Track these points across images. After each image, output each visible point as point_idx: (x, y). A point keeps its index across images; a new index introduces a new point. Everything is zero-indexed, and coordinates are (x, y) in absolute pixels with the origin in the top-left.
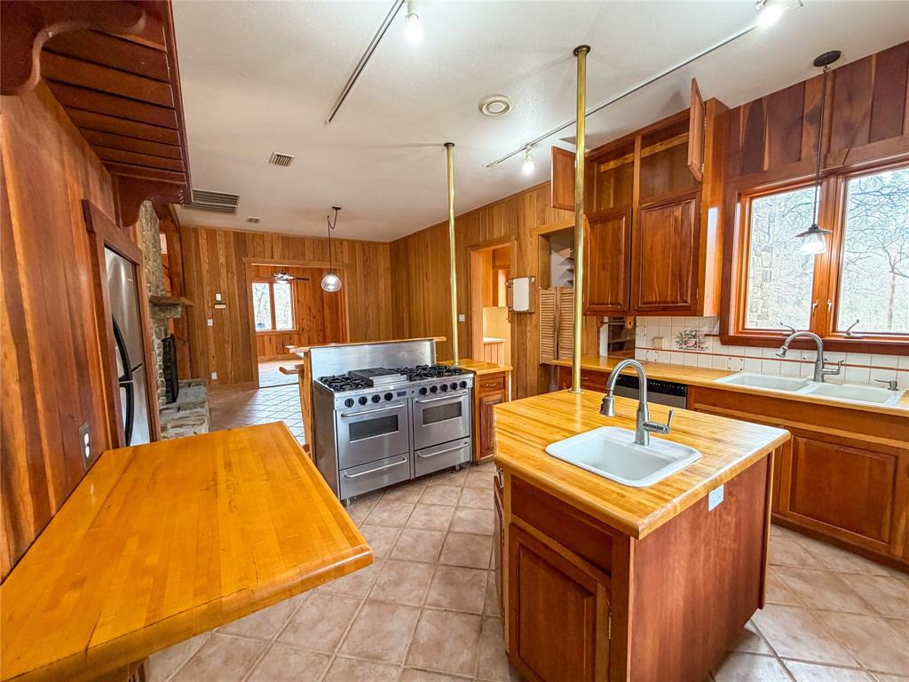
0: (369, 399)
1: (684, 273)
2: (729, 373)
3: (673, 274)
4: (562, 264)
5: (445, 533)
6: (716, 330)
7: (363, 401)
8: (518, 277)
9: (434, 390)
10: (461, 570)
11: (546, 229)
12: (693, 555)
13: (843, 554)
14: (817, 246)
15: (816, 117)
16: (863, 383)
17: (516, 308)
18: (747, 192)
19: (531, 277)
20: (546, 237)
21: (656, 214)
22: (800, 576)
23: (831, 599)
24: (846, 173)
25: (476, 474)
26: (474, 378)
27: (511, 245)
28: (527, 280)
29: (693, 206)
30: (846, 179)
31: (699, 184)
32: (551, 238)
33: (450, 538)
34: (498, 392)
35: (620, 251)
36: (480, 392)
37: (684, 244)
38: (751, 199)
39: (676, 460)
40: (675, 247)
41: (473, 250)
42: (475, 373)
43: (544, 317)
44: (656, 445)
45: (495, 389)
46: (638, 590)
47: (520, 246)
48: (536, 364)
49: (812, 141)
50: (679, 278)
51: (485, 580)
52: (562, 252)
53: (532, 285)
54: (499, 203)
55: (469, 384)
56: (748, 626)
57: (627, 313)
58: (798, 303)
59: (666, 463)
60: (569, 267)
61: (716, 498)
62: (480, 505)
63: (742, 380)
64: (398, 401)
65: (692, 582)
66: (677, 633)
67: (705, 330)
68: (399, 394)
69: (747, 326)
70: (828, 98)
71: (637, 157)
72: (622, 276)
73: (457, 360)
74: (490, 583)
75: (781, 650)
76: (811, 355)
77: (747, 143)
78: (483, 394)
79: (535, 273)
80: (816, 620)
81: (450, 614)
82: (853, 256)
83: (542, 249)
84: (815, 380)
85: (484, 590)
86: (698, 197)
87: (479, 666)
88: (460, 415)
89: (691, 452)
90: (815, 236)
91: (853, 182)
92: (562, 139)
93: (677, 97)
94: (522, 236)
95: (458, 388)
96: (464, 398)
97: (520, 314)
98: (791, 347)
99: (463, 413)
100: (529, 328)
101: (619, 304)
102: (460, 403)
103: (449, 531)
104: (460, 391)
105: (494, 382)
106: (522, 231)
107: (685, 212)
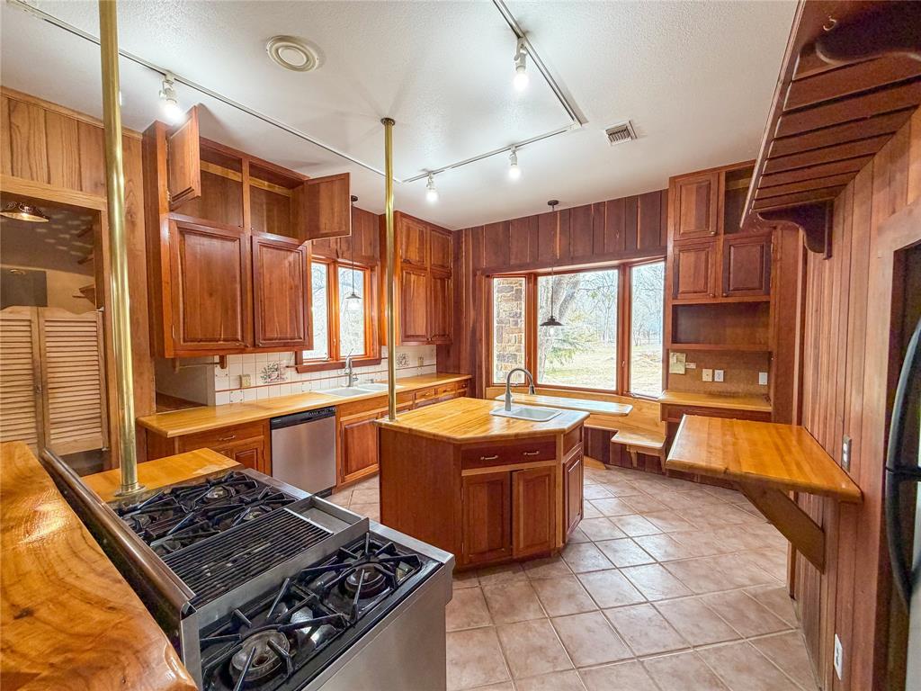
1: (298, 313)
6: (292, 362)
16: (363, 383)
50: (295, 316)
67: (284, 363)
72: (238, 308)
84: (350, 386)
90: (355, 299)
101: (238, 340)
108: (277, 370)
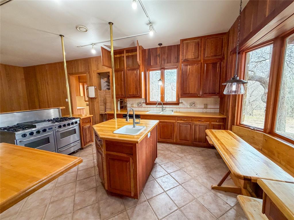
0: (35, 132)
1: (138, 87)
2: (148, 111)
3: (135, 88)
4: (104, 83)
5: (76, 172)
6: (145, 102)
7: (32, 134)
8: (90, 86)
9: (64, 126)
10: (85, 179)
11: (99, 71)
12: (146, 147)
13: (167, 144)
14: (160, 83)
15: (159, 55)
16: (169, 111)
17: (90, 96)
18: (149, 70)
19: (95, 86)
20: (99, 74)
21: (130, 72)
22: (162, 150)
23: (167, 152)
24: (164, 69)
25: (83, 152)
26: (80, 120)
27: (86, 75)
28: (93, 87)
29: (138, 71)
30: (164, 70)
31: (139, 66)
32: (101, 74)
33: (79, 172)
34: (88, 124)
35: (122, 80)
36: (82, 125)
37: (137, 80)
38: (149, 71)
39: (141, 129)
40: (135, 81)
41: (70, 75)
42: (80, 118)
43: (100, 99)
44: (137, 127)
45: (87, 123)
46: (138, 156)
47: (90, 75)
48: (99, 114)
49: (159, 61)
50: (136, 88)
51: (95, 178)
52: (104, 79)
53: (96, 89)
54: (80, 60)
55: (78, 122)
56: (155, 162)
57: (125, 98)
58: (158, 96)
59: (140, 130)
60: (106, 84)
61: (149, 135)
62: (87, 160)
63: (150, 113)
64: (49, 131)
65: (146, 154)
66: (145, 165)
67: (143, 101)
68: (49, 129)
69: (150, 101)
70: (161, 53)
71: (125, 55)
72: (123, 88)
73: (71, 115)
74: (96, 178)
75: (160, 164)
76: (161, 106)
77: (148, 58)
78: (84, 125)
79: (96, 85)
80: (165, 156)
81: (85, 191)
82: (166, 85)
83: (98, 77)
84: (162, 111)
85: (95, 181)
86: (139, 69)
87: (98, 198)
88: (75, 133)
89: (144, 127)
90: (160, 81)
91: (166, 71)
92: (104, 45)
93: (133, 43)
94: (91, 73)
95: (74, 124)
96: (76, 127)
97: (92, 98)
98: (158, 105)
99: (76, 132)
100: (95, 103)
101: (123, 95)
102: (75, 129)
103: (78, 171)
104: (75, 125)
105: (87, 120)
106: (90, 71)
107: (137, 72)
108: (140, 103)
